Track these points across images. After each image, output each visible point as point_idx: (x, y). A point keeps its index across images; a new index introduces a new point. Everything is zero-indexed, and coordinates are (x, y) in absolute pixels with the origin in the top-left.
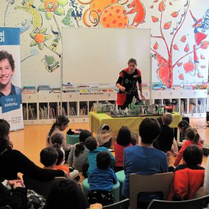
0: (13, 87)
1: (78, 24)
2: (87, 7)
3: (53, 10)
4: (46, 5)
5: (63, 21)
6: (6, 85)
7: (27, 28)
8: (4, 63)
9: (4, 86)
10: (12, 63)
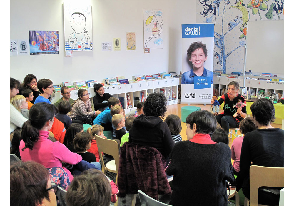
0: (205, 70)
1: (279, 17)
3: (258, 6)
4: (252, 3)
6: (199, 68)
7: (238, 24)
8: (199, 51)
9: (197, 69)
10: (205, 51)
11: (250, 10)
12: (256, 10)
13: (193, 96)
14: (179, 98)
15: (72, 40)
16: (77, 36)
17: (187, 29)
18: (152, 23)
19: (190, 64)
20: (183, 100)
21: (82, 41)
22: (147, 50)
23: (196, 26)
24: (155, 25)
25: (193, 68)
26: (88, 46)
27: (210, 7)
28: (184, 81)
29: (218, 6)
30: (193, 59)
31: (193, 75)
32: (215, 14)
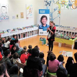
0: (46, 25)
1: (70, 8)
2: (74, 2)
3: (64, 4)
5: (66, 7)
7: (57, 9)
8: (44, 18)
9: (44, 24)
10: (47, 18)
11: (61, 5)
12: (63, 5)
13: (43, 33)
14: (38, 33)
15: (2, 16)
16: (3, 14)
17: (40, 11)
18: (29, 9)
19: (42, 22)
20: (39, 34)
21: (6, 16)
22: (27, 18)
23: (44, 10)
24: (30, 9)
25: (43, 24)
26: (7, 18)
27: (48, 3)
28: (40, 28)
29: (51, 3)
30: (43, 21)
31: (42, 26)
32: (50, 5)
